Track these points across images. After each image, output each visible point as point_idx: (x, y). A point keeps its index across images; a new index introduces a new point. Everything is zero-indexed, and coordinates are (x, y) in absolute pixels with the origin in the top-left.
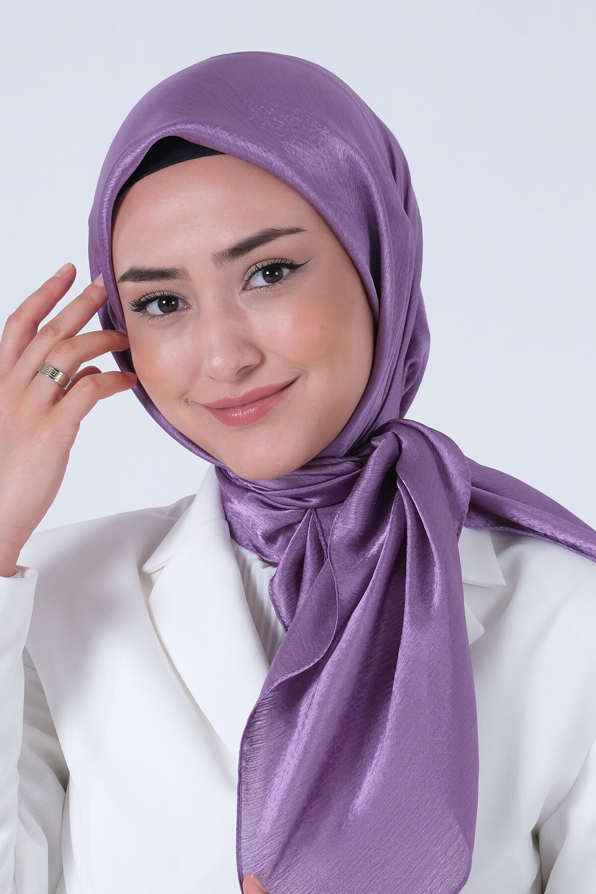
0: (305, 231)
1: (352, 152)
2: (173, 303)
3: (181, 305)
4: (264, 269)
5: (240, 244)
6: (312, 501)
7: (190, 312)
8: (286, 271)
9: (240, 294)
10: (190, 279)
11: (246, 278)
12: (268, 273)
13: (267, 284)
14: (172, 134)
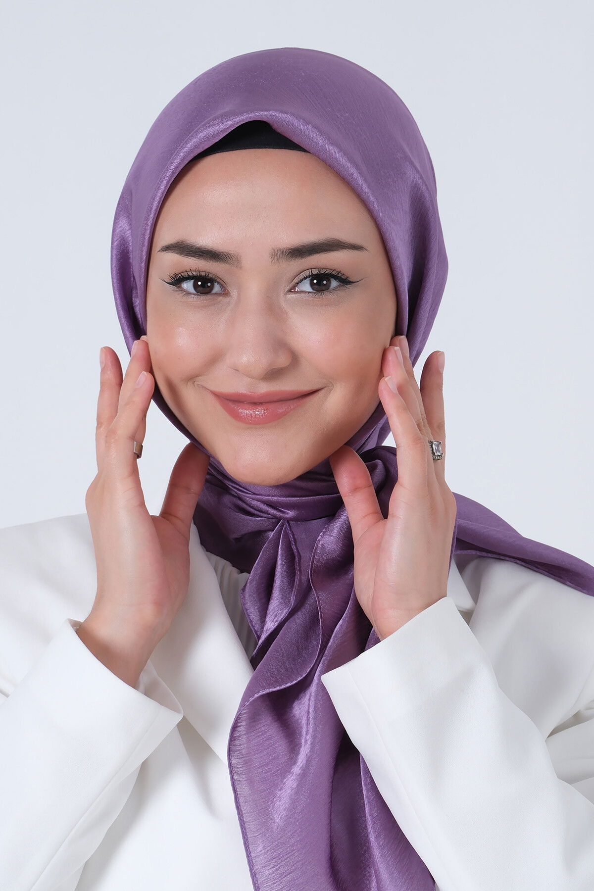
0: (367, 250)
1: (420, 181)
2: (209, 284)
3: (217, 288)
4: (313, 277)
5: (303, 246)
6: (287, 514)
7: (227, 299)
8: (334, 283)
9: (285, 294)
10: (241, 268)
11: (296, 280)
12: (315, 281)
13: (311, 291)
14: (264, 119)
